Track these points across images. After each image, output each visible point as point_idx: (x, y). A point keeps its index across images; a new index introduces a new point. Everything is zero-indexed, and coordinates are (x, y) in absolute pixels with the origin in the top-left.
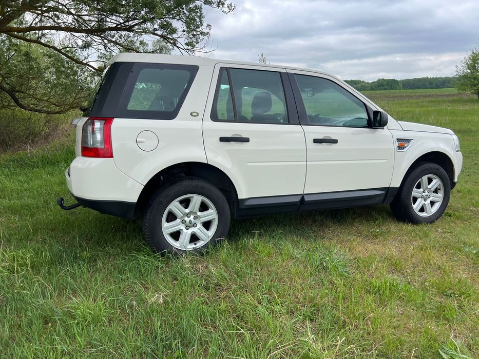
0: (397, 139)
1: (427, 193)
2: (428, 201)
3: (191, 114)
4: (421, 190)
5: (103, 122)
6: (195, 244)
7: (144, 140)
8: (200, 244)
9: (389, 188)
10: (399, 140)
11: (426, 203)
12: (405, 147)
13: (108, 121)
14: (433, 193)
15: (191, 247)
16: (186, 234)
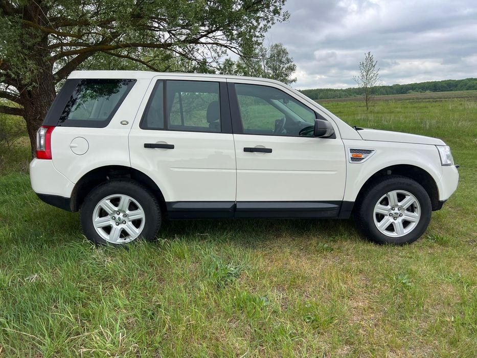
0: (351, 150)
1: (396, 210)
2: (400, 220)
3: (121, 123)
4: (389, 207)
5: (47, 129)
6: (125, 239)
7: (76, 145)
8: (128, 240)
9: (342, 202)
10: (352, 151)
11: (396, 222)
12: (363, 159)
13: (50, 129)
14: (406, 212)
15: (120, 241)
16: (116, 229)
